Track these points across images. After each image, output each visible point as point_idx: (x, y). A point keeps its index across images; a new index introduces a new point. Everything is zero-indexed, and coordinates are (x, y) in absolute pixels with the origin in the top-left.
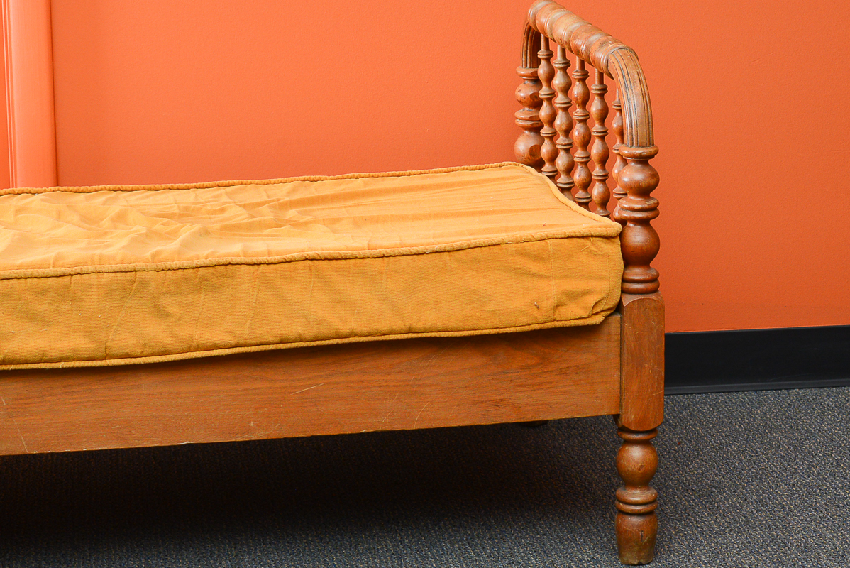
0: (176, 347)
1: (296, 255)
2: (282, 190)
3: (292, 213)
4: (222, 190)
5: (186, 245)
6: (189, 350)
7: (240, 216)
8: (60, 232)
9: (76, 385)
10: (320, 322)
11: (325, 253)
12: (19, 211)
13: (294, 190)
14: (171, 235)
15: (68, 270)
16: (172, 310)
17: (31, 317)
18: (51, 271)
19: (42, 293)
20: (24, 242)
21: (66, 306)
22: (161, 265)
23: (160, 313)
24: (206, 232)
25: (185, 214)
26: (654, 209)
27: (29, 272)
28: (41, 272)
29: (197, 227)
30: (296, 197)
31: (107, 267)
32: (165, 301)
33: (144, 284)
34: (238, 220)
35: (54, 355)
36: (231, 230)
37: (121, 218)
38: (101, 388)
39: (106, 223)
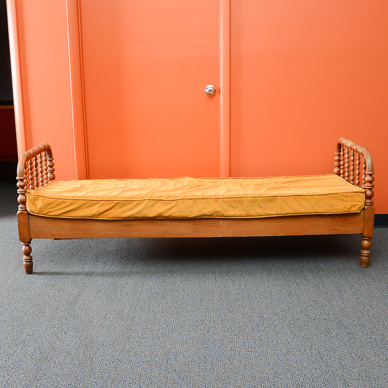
0: (264, 215)
1: (291, 195)
2: (281, 179)
3: (285, 185)
4: (268, 179)
5: (265, 191)
6: (266, 215)
7: (275, 185)
8: (236, 188)
9: (241, 222)
10: (296, 210)
11: (298, 194)
12: (225, 183)
13: (284, 179)
14: (261, 189)
15: (241, 197)
16: (263, 206)
17: (232, 206)
18: (237, 197)
19: (235, 201)
20: (229, 190)
21: (240, 205)
22: (261, 196)
23: (260, 207)
24: (269, 189)
25: (262, 184)
26: (373, 186)
27: (232, 197)
28: (235, 197)
29: (267, 187)
30: (285, 181)
31: (249, 196)
32: (262, 204)
33: (257, 200)
34: (274, 186)
35: (237, 215)
36: (274, 188)
37: (248, 185)
38: (246, 223)
39: (245, 186)
